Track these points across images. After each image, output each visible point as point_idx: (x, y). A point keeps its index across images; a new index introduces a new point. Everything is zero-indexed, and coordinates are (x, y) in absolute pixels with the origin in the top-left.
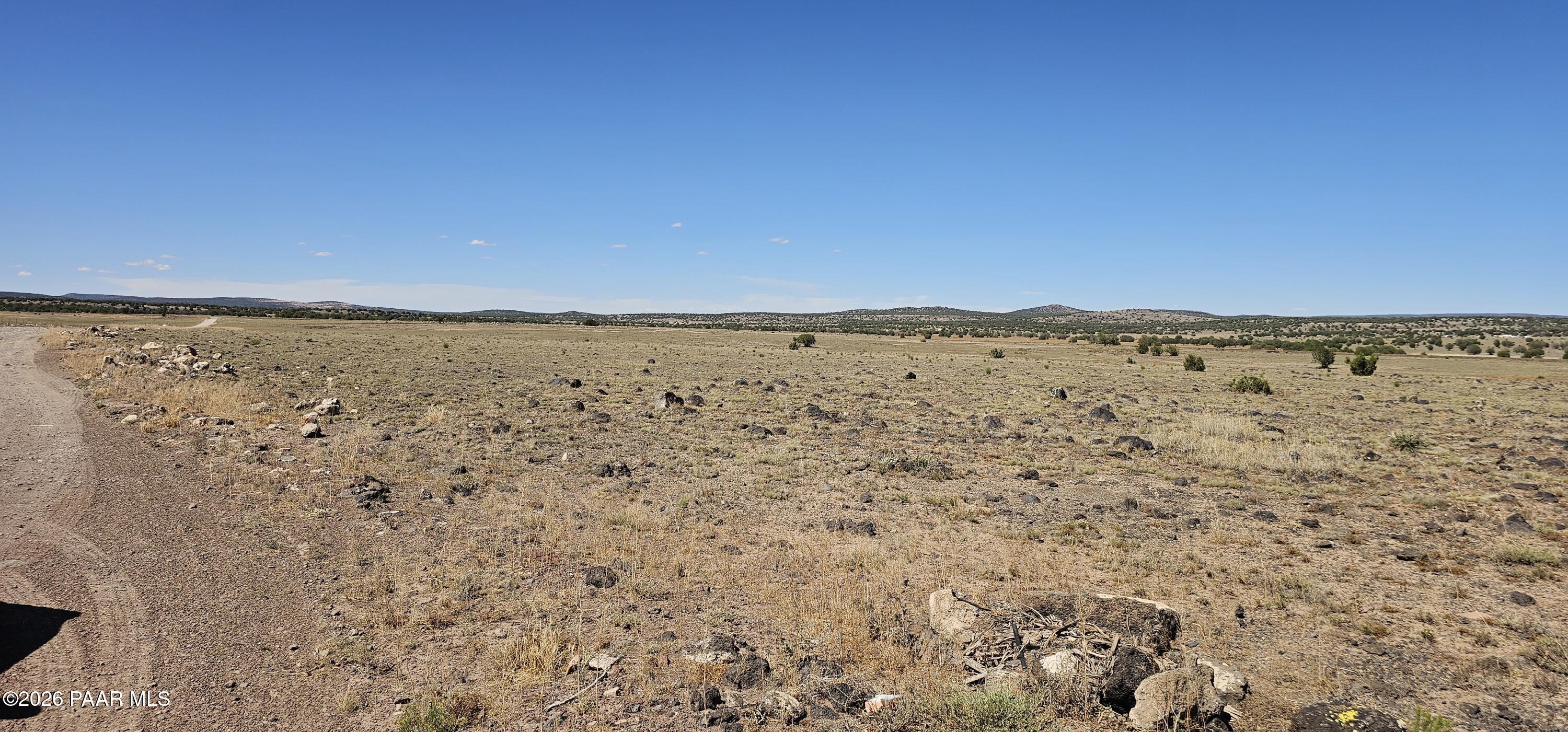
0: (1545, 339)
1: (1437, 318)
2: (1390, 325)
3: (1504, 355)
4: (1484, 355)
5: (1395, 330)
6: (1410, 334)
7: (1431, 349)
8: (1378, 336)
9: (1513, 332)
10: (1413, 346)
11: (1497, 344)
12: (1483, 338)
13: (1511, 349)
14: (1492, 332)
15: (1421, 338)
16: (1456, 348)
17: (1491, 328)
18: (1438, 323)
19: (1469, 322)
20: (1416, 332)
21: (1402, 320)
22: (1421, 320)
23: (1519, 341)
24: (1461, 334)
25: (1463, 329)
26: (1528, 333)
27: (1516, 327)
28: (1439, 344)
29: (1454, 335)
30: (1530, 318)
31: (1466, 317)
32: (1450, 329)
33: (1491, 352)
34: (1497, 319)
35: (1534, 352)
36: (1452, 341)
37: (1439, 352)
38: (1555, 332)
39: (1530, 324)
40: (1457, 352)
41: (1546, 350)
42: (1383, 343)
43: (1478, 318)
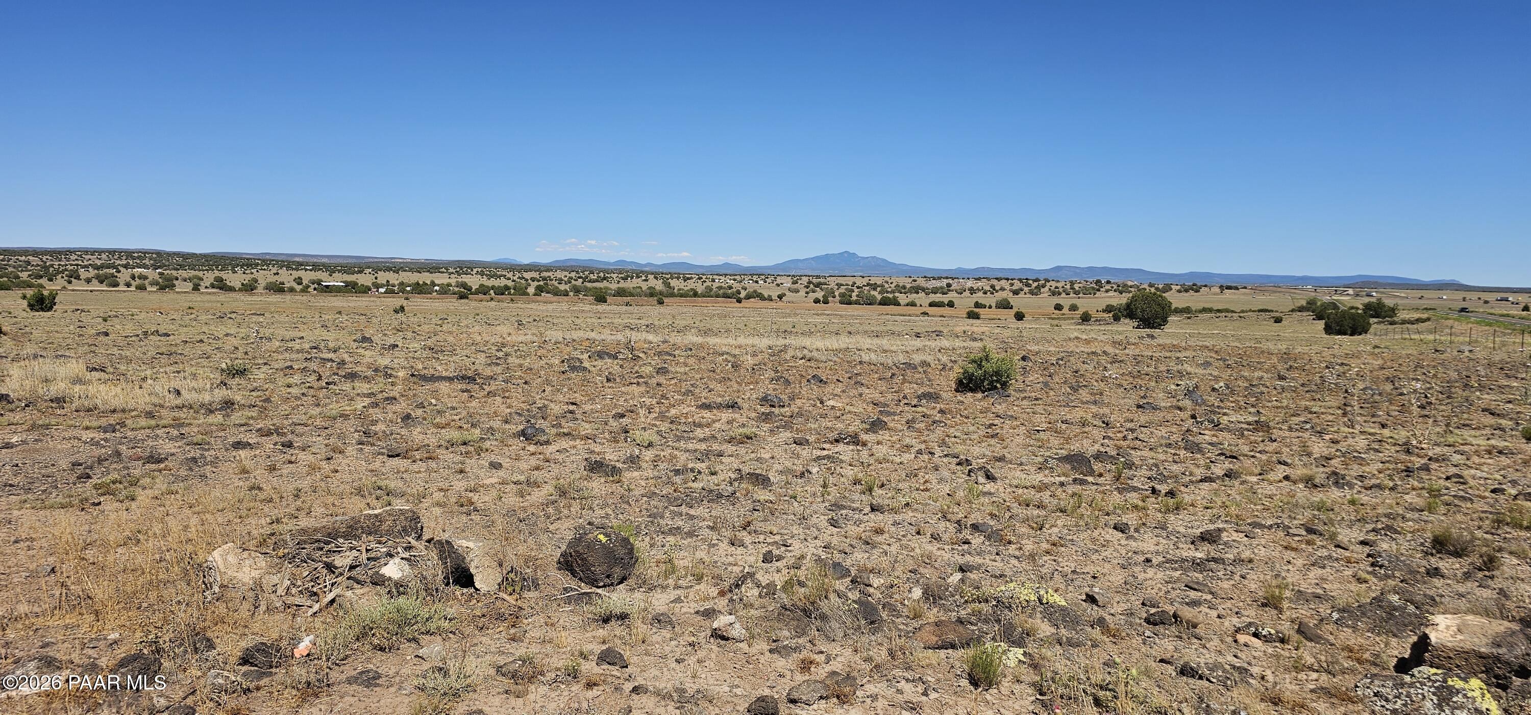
0: (174, 273)
1: (69, 252)
2: (23, 258)
3: (141, 288)
4: (122, 288)
5: (28, 263)
6: (46, 268)
7: (70, 282)
8: (10, 269)
9: (145, 267)
10: (50, 280)
11: (133, 277)
12: (119, 272)
13: (146, 282)
14: (126, 266)
15: (58, 272)
16: (95, 281)
17: (124, 262)
18: (73, 257)
19: (104, 256)
20: (52, 266)
21: (36, 253)
22: (56, 253)
23: (152, 274)
24: (97, 268)
25: (99, 263)
26: (159, 267)
27: (147, 262)
28: (78, 278)
29: (90, 269)
30: (159, 253)
31: (100, 252)
32: (86, 263)
33: (128, 285)
34: (129, 254)
35: (167, 285)
36: (90, 275)
37: (77, 285)
38: (182, 267)
39: (160, 259)
40: (95, 286)
41: (175, 282)
42: (18, 277)
43: (112, 252)
